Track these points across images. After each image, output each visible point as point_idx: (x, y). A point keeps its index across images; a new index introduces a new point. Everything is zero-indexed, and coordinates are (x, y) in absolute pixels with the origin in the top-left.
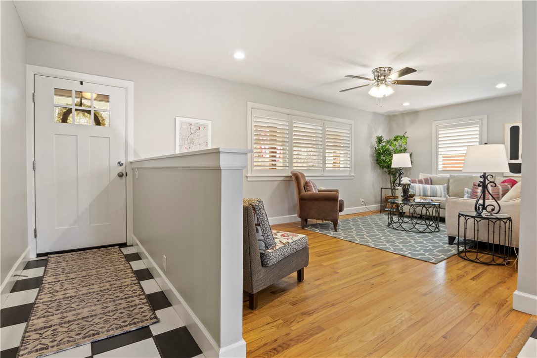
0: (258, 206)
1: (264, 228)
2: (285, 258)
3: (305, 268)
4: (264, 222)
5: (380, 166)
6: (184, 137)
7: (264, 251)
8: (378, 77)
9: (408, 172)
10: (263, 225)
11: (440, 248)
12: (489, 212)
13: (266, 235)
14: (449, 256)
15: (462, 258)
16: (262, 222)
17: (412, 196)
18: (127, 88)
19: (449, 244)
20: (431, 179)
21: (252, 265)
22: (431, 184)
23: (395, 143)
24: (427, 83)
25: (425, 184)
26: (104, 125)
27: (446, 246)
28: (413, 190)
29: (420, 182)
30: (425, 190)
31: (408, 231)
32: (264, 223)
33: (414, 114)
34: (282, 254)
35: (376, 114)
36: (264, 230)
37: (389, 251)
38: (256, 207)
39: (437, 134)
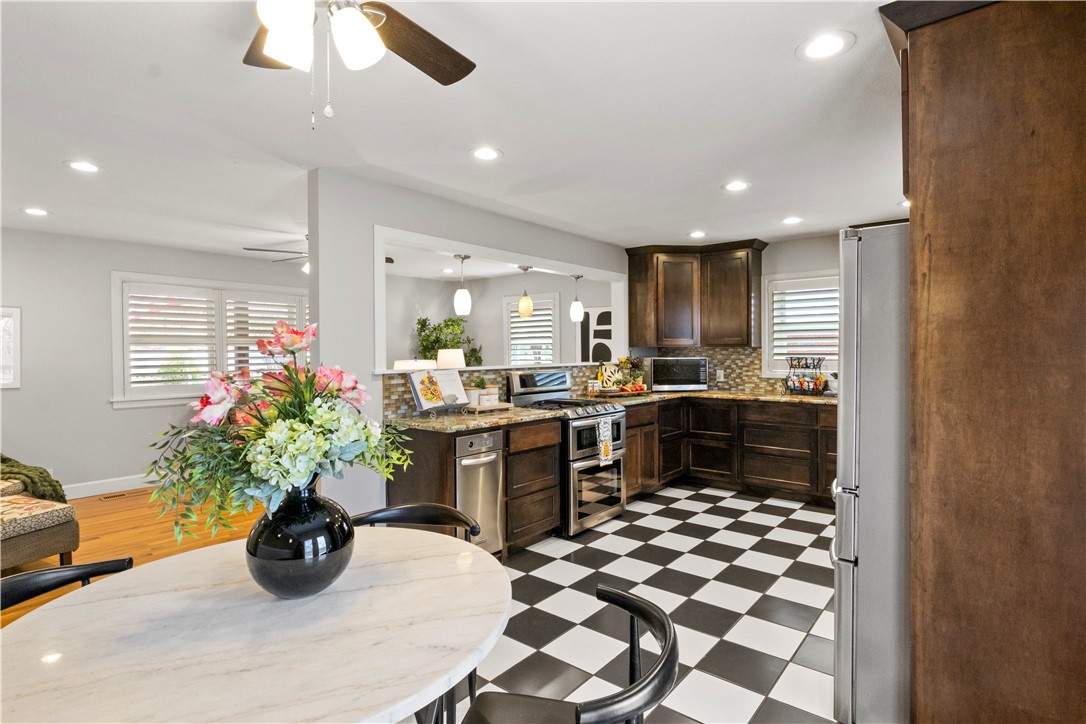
3: (72, 552)
35: (422, 281)
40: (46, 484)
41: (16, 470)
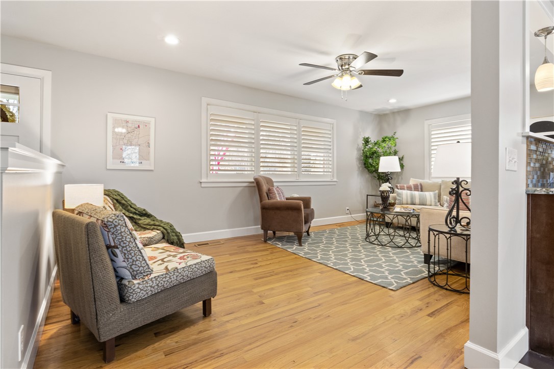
0: (112, 222)
1: (126, 252)
2: (165, 290)
3: (212, 298)
4: (124, 243)
5: (369, 170)
6: (118, 137)
7: (129, 282)
8: (342, 66)
9: (400, 178)
10: (123, 247)
11: (411, 269)
12: (463, 226)
13: (131, 260)
14: (416, 280)
15: (432, 282)
16: (122, 243)
17: (393, 205)
18: (43, 78)
19: (425, 263)
20: (421, 185)
21: (98, 303)
22: (422, 191)
23: (384, 145)
24: (399, 73)
25: (415, 190)
26: (13, 121)
27: (419, 266)
28: (400, 197)
29: (409, 188)
30: (412, 197)
31: (385, 245)
32: (125, 245)
33: (404, 113)
34: (158, 285)
35: (363, 113)
36: (125, 254)
37: (346, 272)
38: (109, 223)
39: (430, 135)
40: (174, 234)
41: (157, 223)
